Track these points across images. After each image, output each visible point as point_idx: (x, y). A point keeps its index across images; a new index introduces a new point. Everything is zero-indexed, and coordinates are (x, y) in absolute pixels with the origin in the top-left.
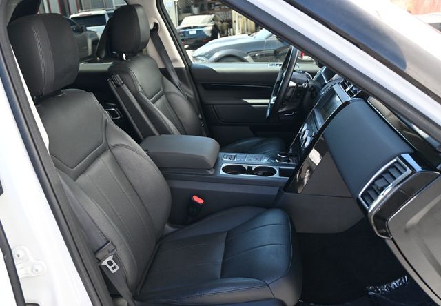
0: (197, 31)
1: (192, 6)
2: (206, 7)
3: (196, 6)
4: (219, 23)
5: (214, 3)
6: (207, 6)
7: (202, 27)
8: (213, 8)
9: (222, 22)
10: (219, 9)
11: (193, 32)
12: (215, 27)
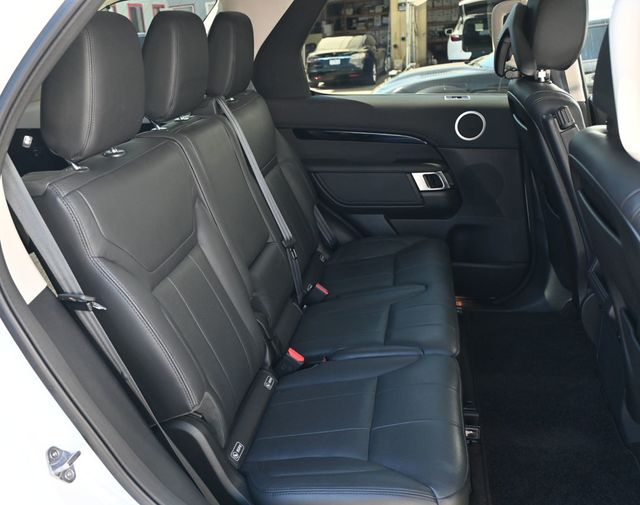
0: (342, 60)
1: (324, 22)
2: (344, 24)
3: (329, 22)
4: (374, 47)
5: (357, 19)
6: (345, 22)
7: (350, 54)
8: (354, 25)
9: (377, 47)
10: (364, 28)
11: (335, 62)
12: (369, 54)
